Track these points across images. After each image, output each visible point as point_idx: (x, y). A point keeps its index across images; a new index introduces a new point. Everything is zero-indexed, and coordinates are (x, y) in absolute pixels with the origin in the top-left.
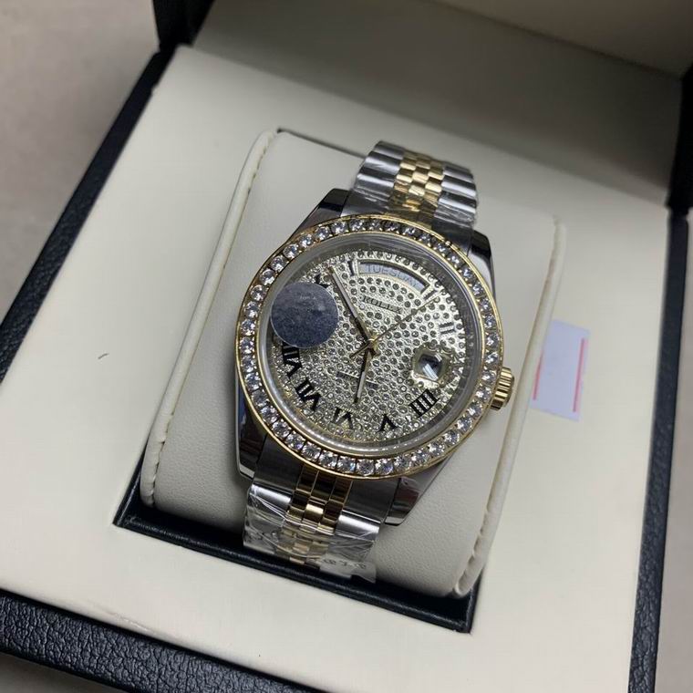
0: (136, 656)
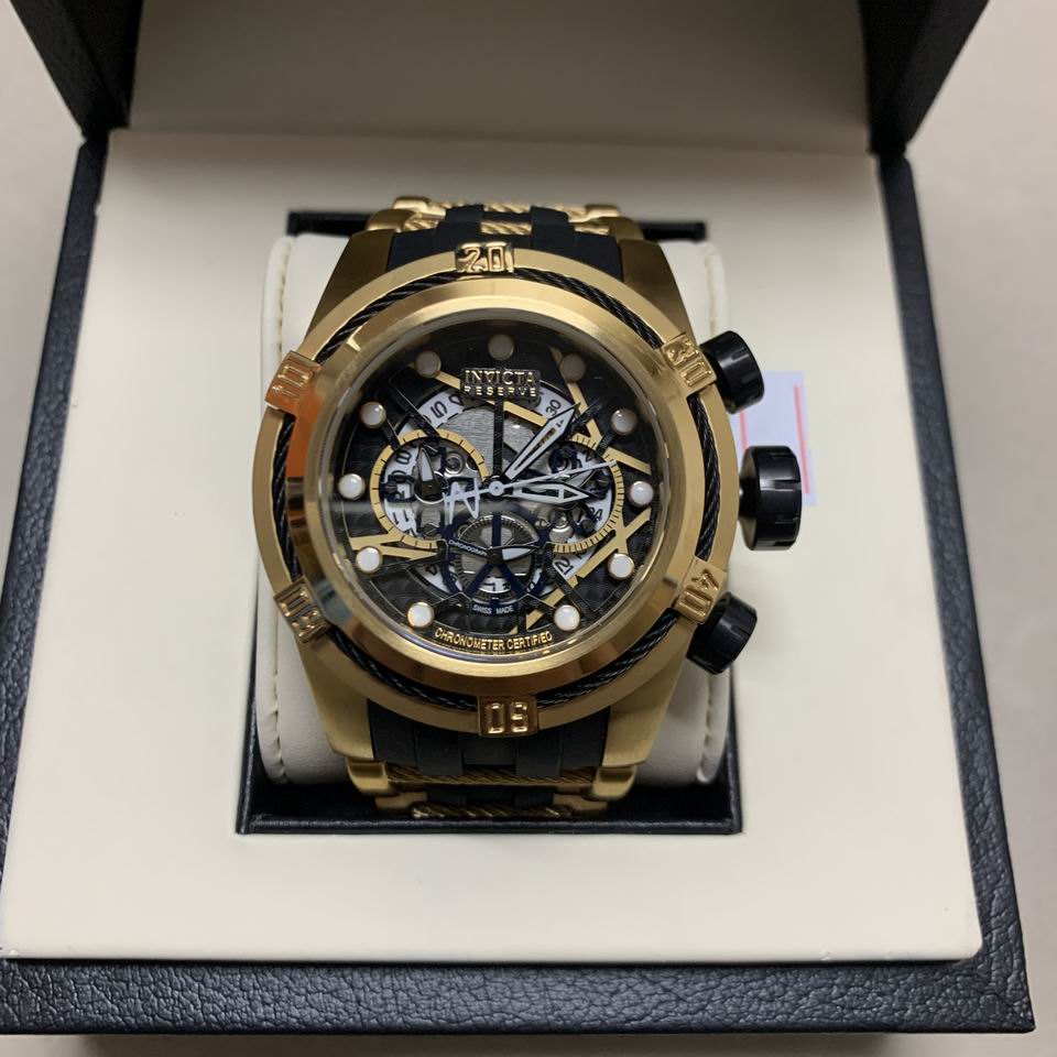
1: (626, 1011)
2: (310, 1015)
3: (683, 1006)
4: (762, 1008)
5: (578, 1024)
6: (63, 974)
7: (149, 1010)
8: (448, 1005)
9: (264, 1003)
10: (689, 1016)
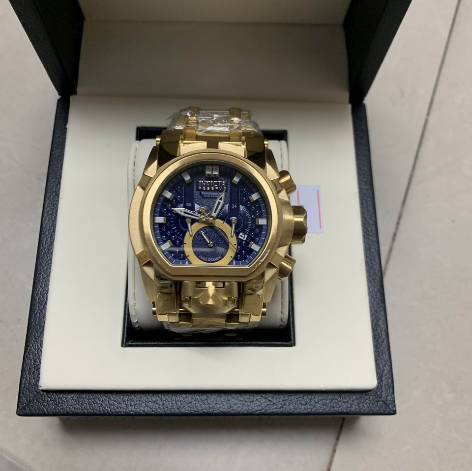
0: (150, 400)
1: (256, 408)
2: (147, 410)
3: (275, 406)
4: (303, 407)
5: (239, 412)
6: (61, 396)
7: (92, 408)
8: (195, 406)
9: (131, 406)
10: (277, 410)
